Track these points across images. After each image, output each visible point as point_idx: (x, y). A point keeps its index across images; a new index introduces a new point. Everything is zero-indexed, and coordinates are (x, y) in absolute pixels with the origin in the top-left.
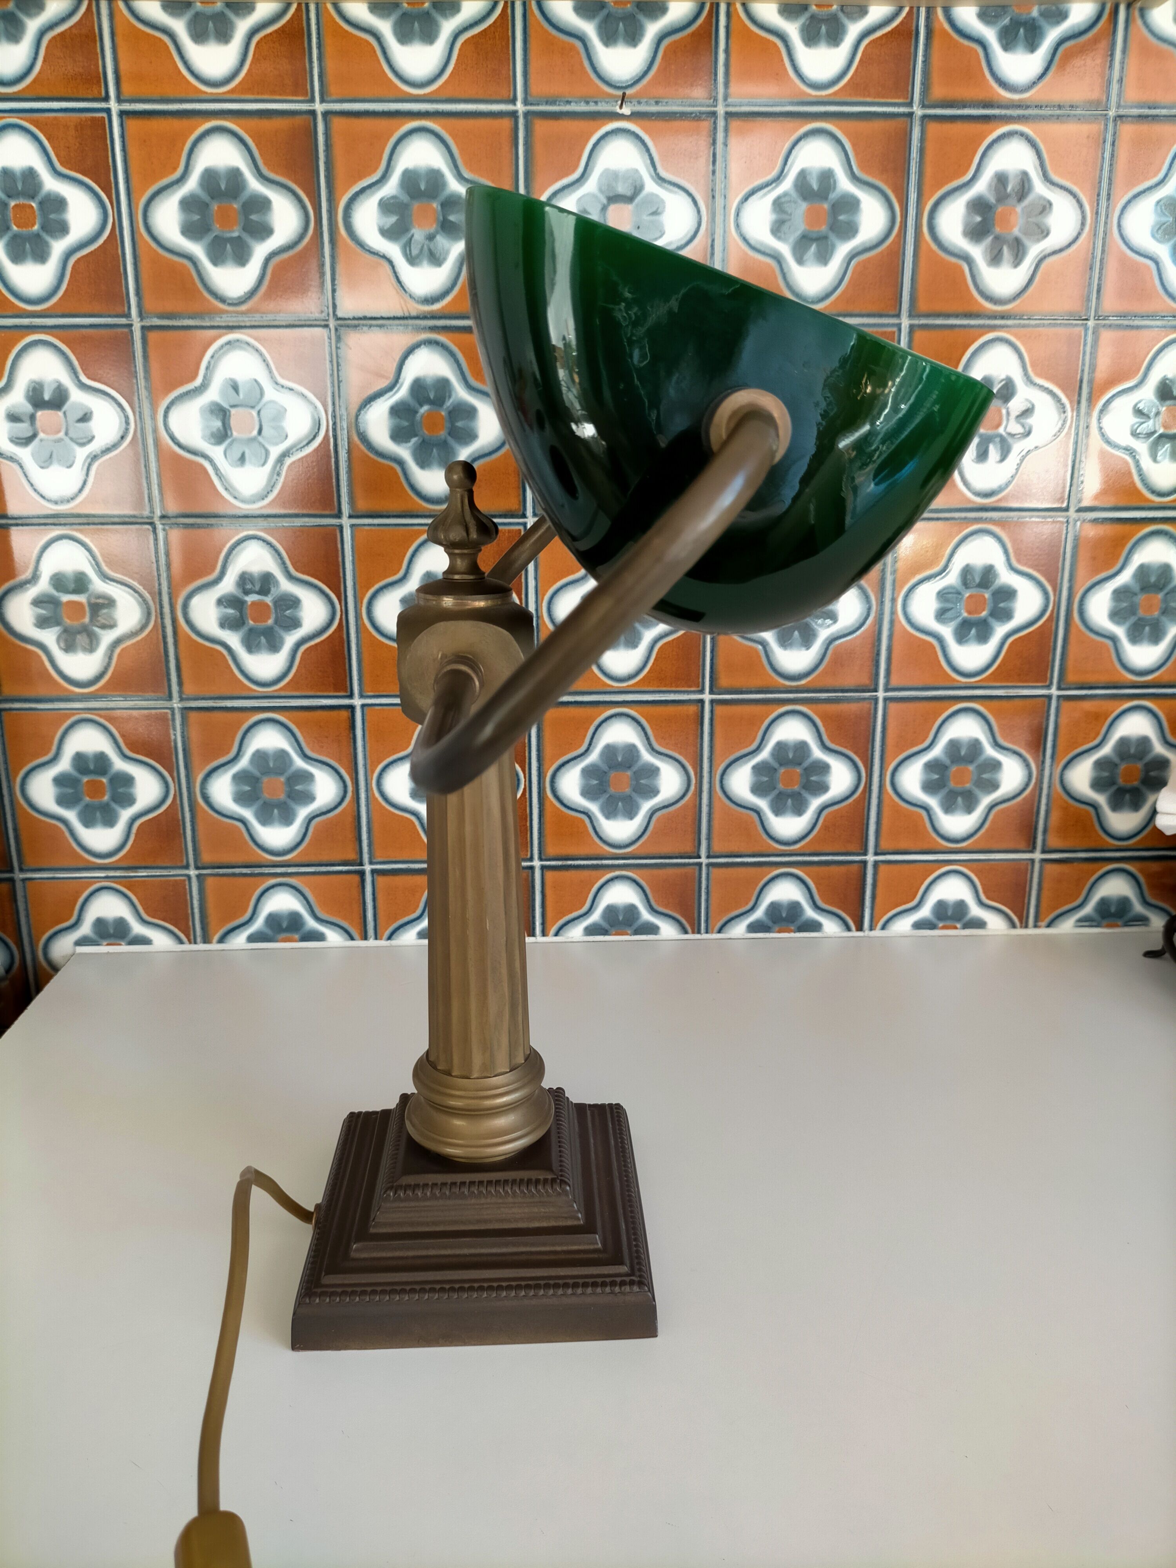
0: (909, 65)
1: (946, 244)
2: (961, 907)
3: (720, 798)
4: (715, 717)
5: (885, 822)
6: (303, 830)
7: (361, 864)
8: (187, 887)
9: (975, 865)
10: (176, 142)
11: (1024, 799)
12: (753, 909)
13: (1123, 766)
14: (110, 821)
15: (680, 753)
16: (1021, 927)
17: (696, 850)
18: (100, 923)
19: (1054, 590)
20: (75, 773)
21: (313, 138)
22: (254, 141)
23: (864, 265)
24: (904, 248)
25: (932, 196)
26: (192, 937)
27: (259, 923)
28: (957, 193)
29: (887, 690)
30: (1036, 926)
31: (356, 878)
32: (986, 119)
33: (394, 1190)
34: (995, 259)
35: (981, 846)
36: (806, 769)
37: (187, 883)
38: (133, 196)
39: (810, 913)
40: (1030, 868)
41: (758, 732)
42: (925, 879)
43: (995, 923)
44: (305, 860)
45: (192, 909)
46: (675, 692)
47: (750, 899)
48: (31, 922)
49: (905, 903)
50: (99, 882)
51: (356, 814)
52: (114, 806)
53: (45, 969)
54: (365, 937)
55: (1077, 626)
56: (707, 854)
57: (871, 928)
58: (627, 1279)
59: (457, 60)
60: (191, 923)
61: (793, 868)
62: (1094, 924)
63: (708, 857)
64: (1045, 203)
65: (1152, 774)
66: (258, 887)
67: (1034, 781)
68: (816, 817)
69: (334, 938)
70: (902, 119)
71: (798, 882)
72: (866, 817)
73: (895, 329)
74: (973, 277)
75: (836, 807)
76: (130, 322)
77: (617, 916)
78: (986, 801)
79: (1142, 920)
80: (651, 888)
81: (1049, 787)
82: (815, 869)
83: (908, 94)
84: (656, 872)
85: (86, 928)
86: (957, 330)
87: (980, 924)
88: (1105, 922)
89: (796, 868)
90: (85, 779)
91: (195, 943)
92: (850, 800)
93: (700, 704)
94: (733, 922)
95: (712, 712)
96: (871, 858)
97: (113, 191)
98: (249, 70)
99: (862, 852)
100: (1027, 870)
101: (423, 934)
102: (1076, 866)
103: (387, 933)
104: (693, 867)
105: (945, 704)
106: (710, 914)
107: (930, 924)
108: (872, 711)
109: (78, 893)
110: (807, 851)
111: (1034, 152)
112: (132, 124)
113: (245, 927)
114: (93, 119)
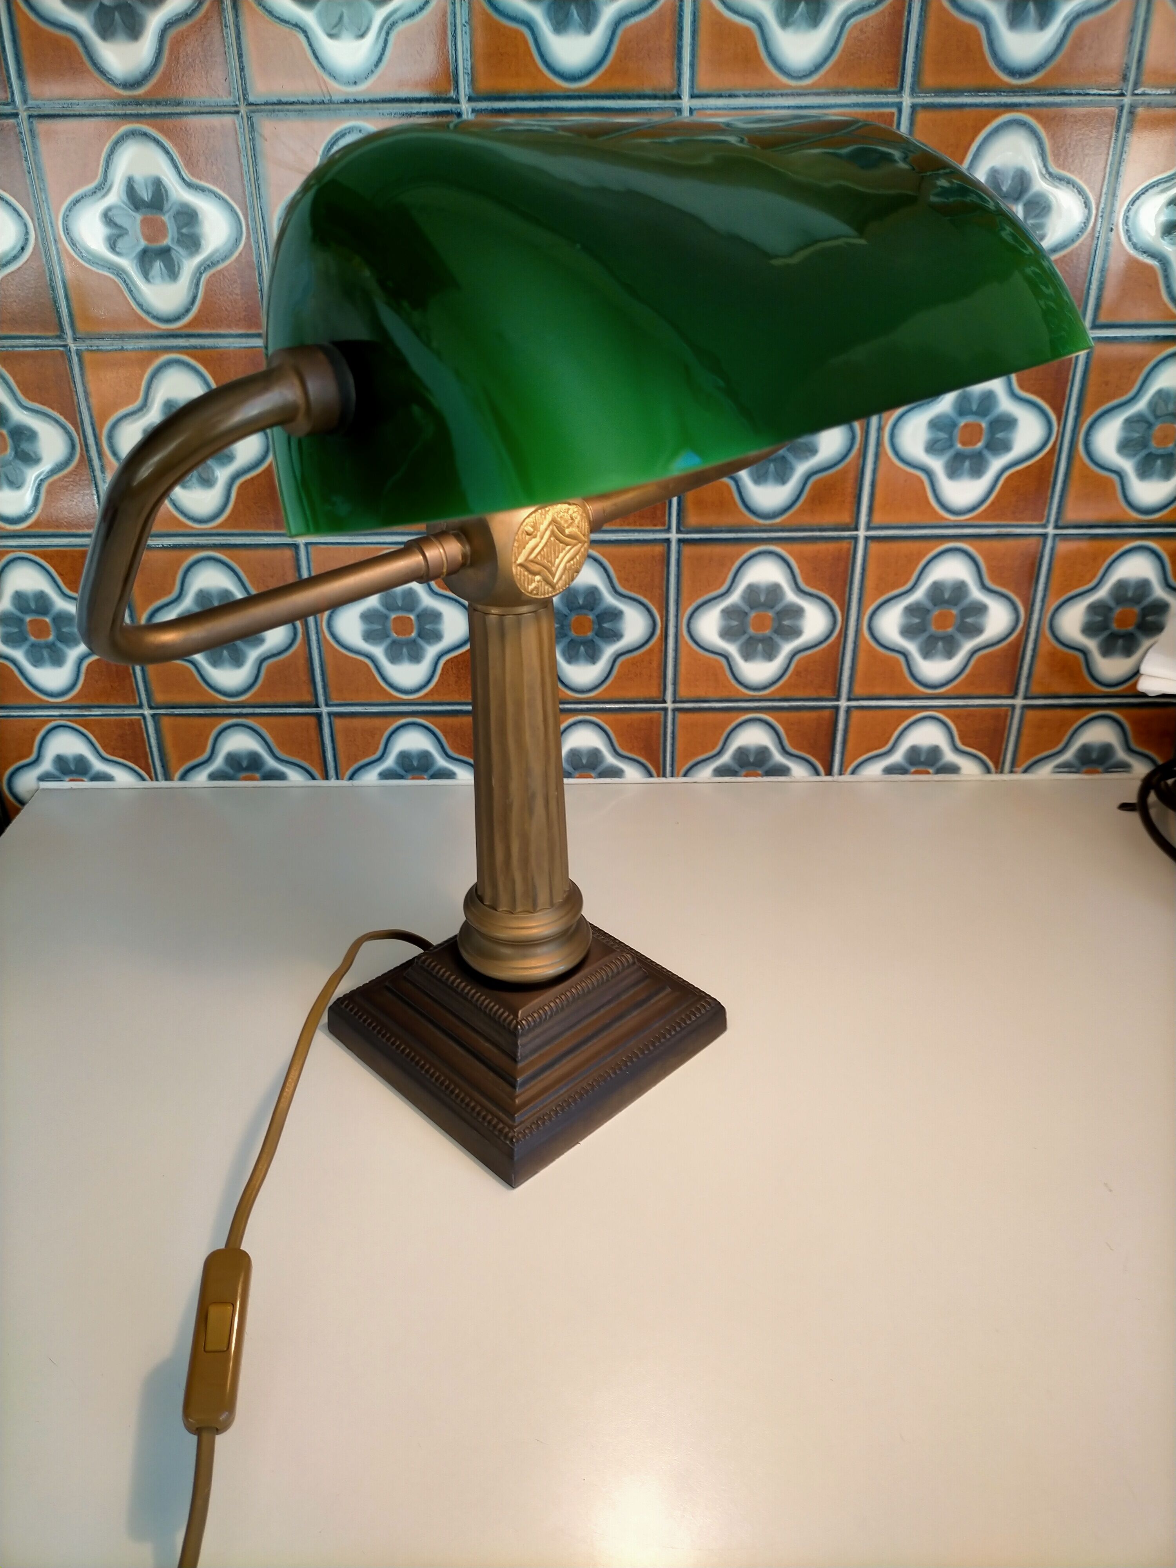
2: (934, 752)
3: (687, 643)
4: (682, 558)
5: (860, 667)
6: (255, 672)
7: (317, 706)
8: (143, 726)
9: (952, 711)
11: (1010, 644)
12: (719, 753)
13: (1118, 611)
14: (58, 660)
15: (645, 596)
16: (996, 773)
17: (662, 695)
18: (60, 760)
19: (1059, 419)
20: (18, 613)
23: (860, 28)
26: (153, 775)
27: (218, 762)
29: (869, 528)
30: (1011, 772)
31: (313, 721)
34: (1017, 19)
35: (962, 692)
36: (778, 613)
37: (142, 722)
39: (778, 758)
40: (1010, 713)
41: (727, 574)
42: (899, 725)
43: (969, 768)
44: (260, 700)
45: (150, 747)
46: (639, 531)
47: (717, 744)
49: (876, 749)
50: (55, 720)
51: (308, 656)
52: (58, 644)
53: (11, 802)
54: (326, 777)
55: (1081, 459)
56: (672, 699)
57: (841, 773)
60: (150, 761)
61: (762, 713)
62: (1073, 770)
63: (674, 702)
65: (1150, 618)
66: (215, 727)
67: (1021, 625)
68: (787, 662)
69: (295, 777)
71: (767, 727)
72: (840, 662)
73: (894, 110)
74: (991, 42)
75: (809, 652)
76: (15, 111)
77: (581, 759)
78: (968, 645)
79: (1124, 767)
80: (614, 732)
81: (1038, 632)
82: (785, 714)
84: (619, 716)
85: (47, 765)
86: (967, 110)
87: (953, 769)
88: (1084, 769)
89: (765, 714)
90: (28, 618)
91: (157, 780)
92: (824, 645)
93: (666, 545)
94: (699, 766)
95: (679, 552)
96: (843, 704)
99: (834, 697)
100: (1006, 715)
101: (385, 775)
102: (1059, 712)
103: (348, 774)
104: (658, 712)
105: (931, 543)
106: (676, 758)
107: (901, 769)
108: (852, 551)
109: (36, 731)
110: (777, 697)
113: (204, 766)
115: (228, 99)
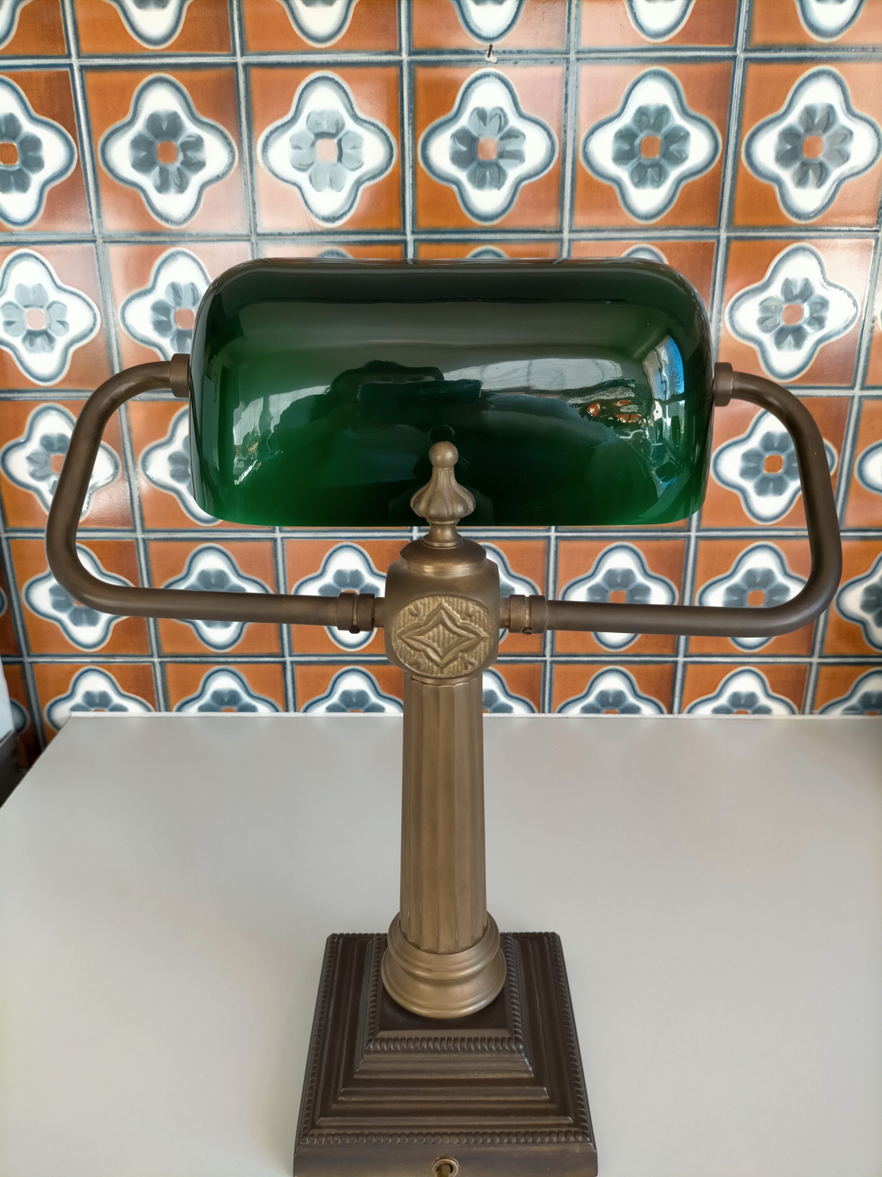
0: (735, 14)
1: (760, 168)
2: (751, 698)
4: (559, 550)
6: (239, 630)
7: (283, 656)
9: (764, 666)
10: (124, 91)
12: (586, 696)
14: (93, 622)
15: (531, 577)
16: (799, 714)
17: (542, 651)
18: (89, 696)
19: (839, 453)
21: (236, 87)
22: (188, 89)
23: (690, 186)
24: (725, 172)
25: (751, 127)
26: (157, 707)
27: (207, 698)
28: (771, 125)
29: (698, 530)
30: (811, 713)
31: (280, 667)
32: (799, 60)
34: (801, 181)
35: (771, 652)
36: (631, 591)
37: (152, 667)
38: (93, 136)
39: (631, 700)
40: (808, 669)
41: (593, 562)
42: (724, 676)
43: (779, 711)
44: (241, 652)
45: (157, 686)
46: (527, 530)
47: (584, 689)
48: (38, 693)
49: (707, 694)
50: (87, 665)
52: (96, 610)
53: (49, 728)
54: (287, 710)
55: (856, 482)
56: (550, 654)
57: (680, 712)
59: (353, 18)
60: (156, 697)
61: (618, 665)
62: (858, 712)
63: (552, 656)
64: (847, 132)
66: (206, 671)
69: (263, 710)
70: (727, 62)
71: (622, 676)
73: (714, 241)
74: (783, 196)
76: (94, 238)
80: (506, 679)
82: (636, 667)
83: (732, 40)
84: (510, 666)
85: (78, 699)
86: (767, 241)
87: (766, 711)
88: (866, 711)
89: (621, 666)
91: (160, 711)
93: (547, 540)
94: (570, 705)
95: (556, 546)
96: (681, 659)
97: (77, 133)
98: (183, 30)
99: (673, 654)
100: (806, 670)
101: (330, 709)
102: (846, 668)
103: (303, 707)
104: (539, 663)
105: (745, 542)
106: (553, 699)
107: (726, 710)
108: (686, 547)
109: (72, 673)
110: (630, 653)
111: (840, 89)
112: (90, 77)
113: (196, 700)
114: (59, 73)
115: (244, 231)
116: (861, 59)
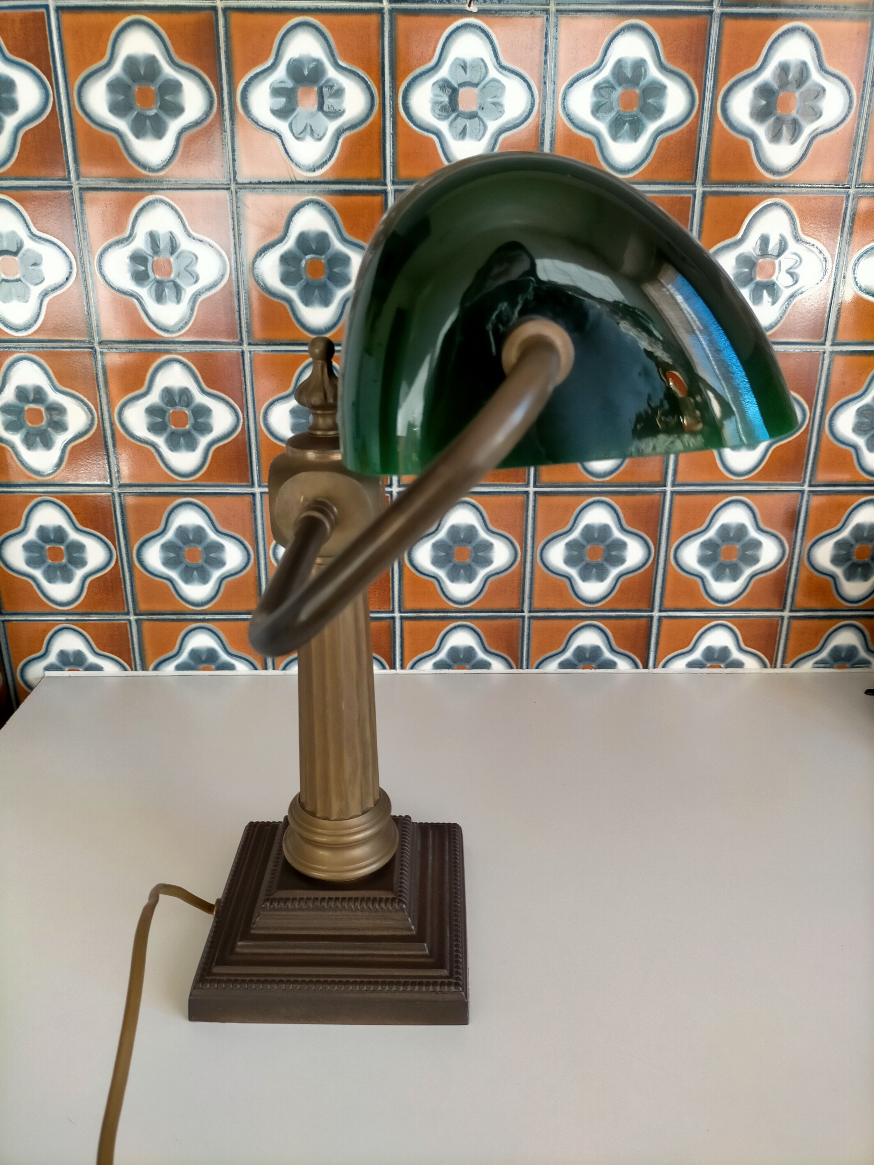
1: (736, 124)
2: (725, 651)
3: (540, 568)
4: (537, 505)
5: (668, 587)
6: (217, 587)
8: (129, 629)
9: (737, 620)
10: (102, 32)
11: (778, 570)
12: (563, 651)
13: (857, 546)
14: (68, 578)
15: (509, 533)
16: (771, 667)
17: (521, 606)
18: (63, 655)
19: (810, 409)
20: (40, 542)
21: (215, 30)
22: (166, 33)
23: (667, 141)
24: (701, 126)
25: (726, 82)
26: (133, 666)
27: (184, 657)
28: (747, 81)
29: (673, 485)
30: (782, 667)
32: (773, 16)
33: (270, 902)
34: (776, 137)
35: (744, 606)
36: (608, 546)
37: (128, 625)
38: (69, 79)
39: (607, 654)
40: (780, 623)
41: (571, 517)
42: (698, 631)
43: (751, 664)
44: (218, 609)
45: (133, 645)
46: (506, 486)
47: (561, 644)
48: (11, 653)
49: (681, 649)
50: (61, 624)
51: (257, 575)
52: (70, 566)
53: (22, 688)
54: (265, 668)
55: (827, 437)
56: (529, 610)
57: (655, 667)
58: (446, 981)
60: (132, 655)
61: (596, 621)
62: (828, 665)
63: (530, 612)
64: (819, 89)
66: (183, 629)
67: (786, 557)
68: (614, 582)
69: (241, 668)
70: (704, 17)
71: (599, 631)
72: (653, 583)
73: (691, 195)
74: (757, 152)
75: (630, 575)
76: (70, 185)
77: (459, 655)
78: (748, 571)
79: (865, 663)
80: (485, 635)
81: (799, 562)
82: (613, 621)
84: (489, 622)
85: (52, 658)
86: (742, 196)
87: (739, 664)
88: (836, 665)
89: (598, 621)
90: (47, 546)
91: (136, 670)
92: (642, 570)
93: (525, 495)
94: (548, 660)
95: (535, 501)
96: (656, 614)
97: (53, 74)
99: (650, 609)
100: (778, 624)
102: (817, 622)
103: (282, 665)
104: (518, 619)
105: (720, 496)
106: (530, 655)
107: (700, 664)
108: (662, 502)
109: (46, 632)
111: (813, 46)
112: (66, 18)
113: (173, 659)
114: (35, 14)
115: (223, 180)
116: (834, 17)
